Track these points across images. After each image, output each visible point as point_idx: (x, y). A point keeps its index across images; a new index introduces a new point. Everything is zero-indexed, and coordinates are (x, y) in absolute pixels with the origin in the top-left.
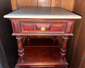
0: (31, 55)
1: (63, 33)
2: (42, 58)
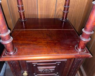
0: (27, 42)
2: (46, 47)
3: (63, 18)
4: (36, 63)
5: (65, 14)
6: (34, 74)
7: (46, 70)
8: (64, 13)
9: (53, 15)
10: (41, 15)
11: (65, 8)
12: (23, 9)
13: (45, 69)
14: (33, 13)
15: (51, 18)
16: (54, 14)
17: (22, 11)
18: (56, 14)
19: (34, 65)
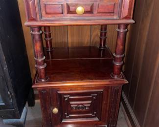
1: (115, 17)
3: (101, 45)
4: (68, 96)
5: (103, 41)
6: (66, 114)
7: (80, 106)
8: (101, 39)
9: (87, 43)
10: (72, 43)
11: (101, 33)
12: (50, 37)
13: (79, 104)
14: (61, 41)
15: (85, 46)
16: (89, 41)
17: (48, 39)
18: (92, 41)
19: (66, 99)
